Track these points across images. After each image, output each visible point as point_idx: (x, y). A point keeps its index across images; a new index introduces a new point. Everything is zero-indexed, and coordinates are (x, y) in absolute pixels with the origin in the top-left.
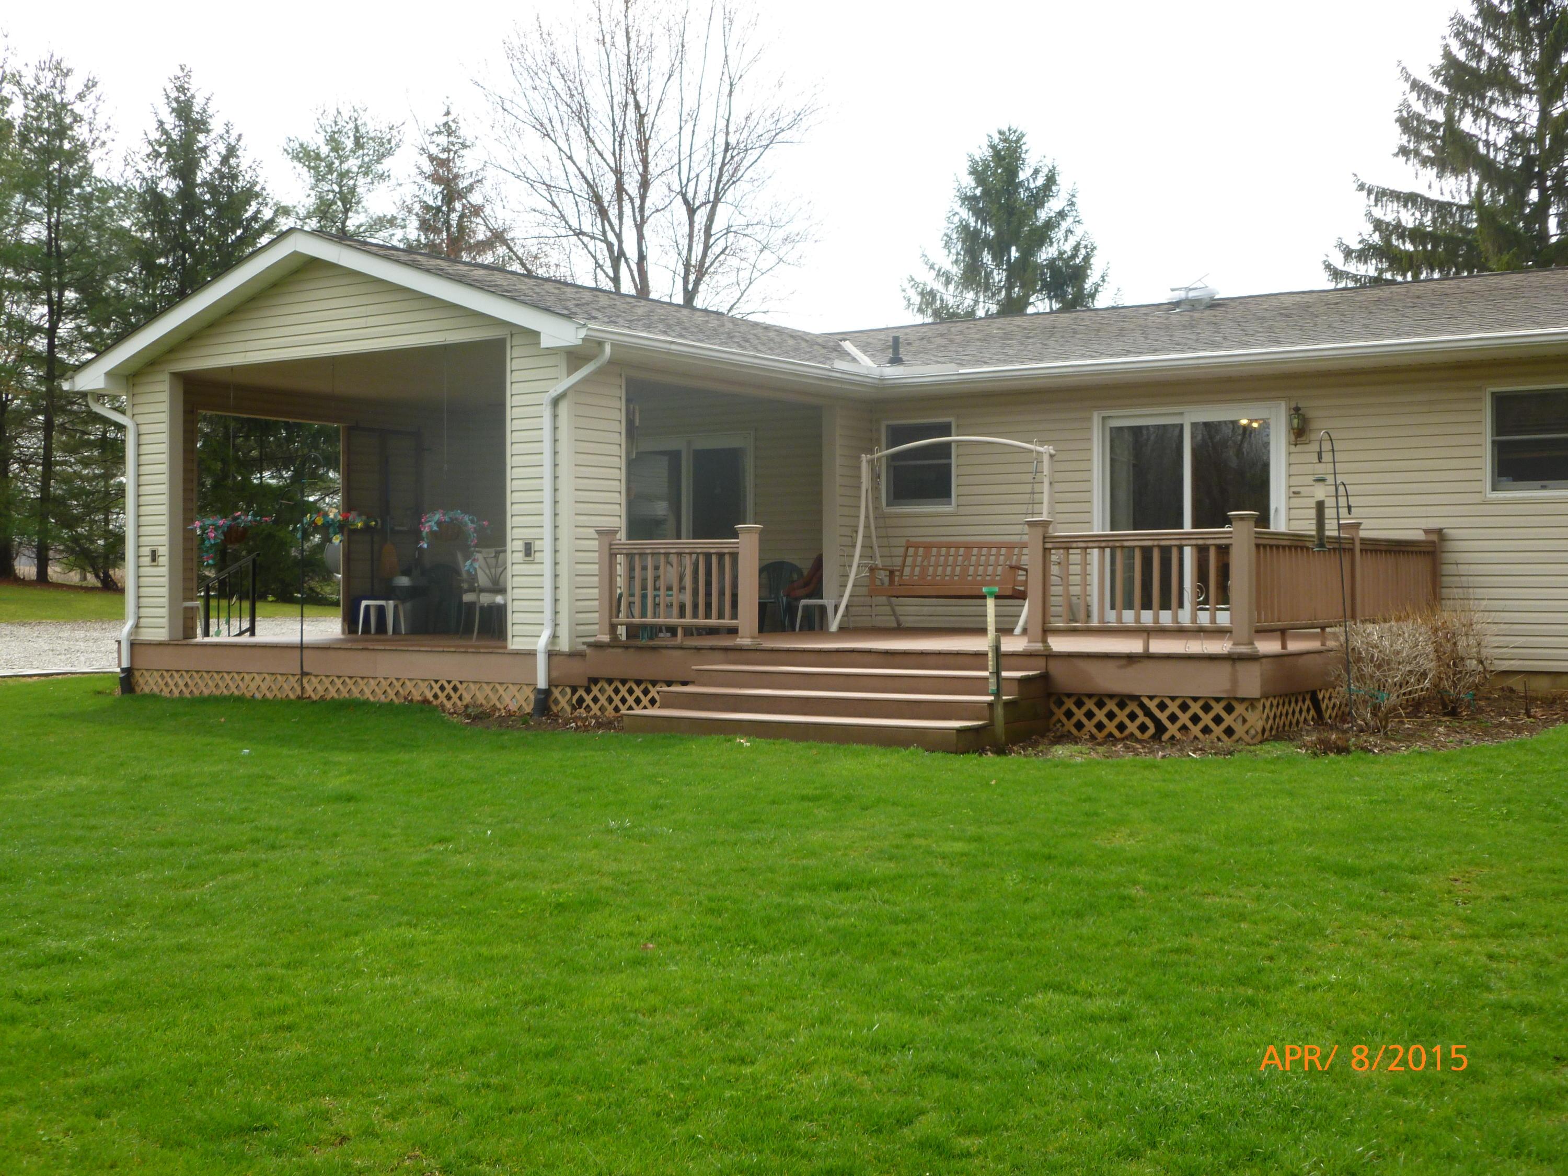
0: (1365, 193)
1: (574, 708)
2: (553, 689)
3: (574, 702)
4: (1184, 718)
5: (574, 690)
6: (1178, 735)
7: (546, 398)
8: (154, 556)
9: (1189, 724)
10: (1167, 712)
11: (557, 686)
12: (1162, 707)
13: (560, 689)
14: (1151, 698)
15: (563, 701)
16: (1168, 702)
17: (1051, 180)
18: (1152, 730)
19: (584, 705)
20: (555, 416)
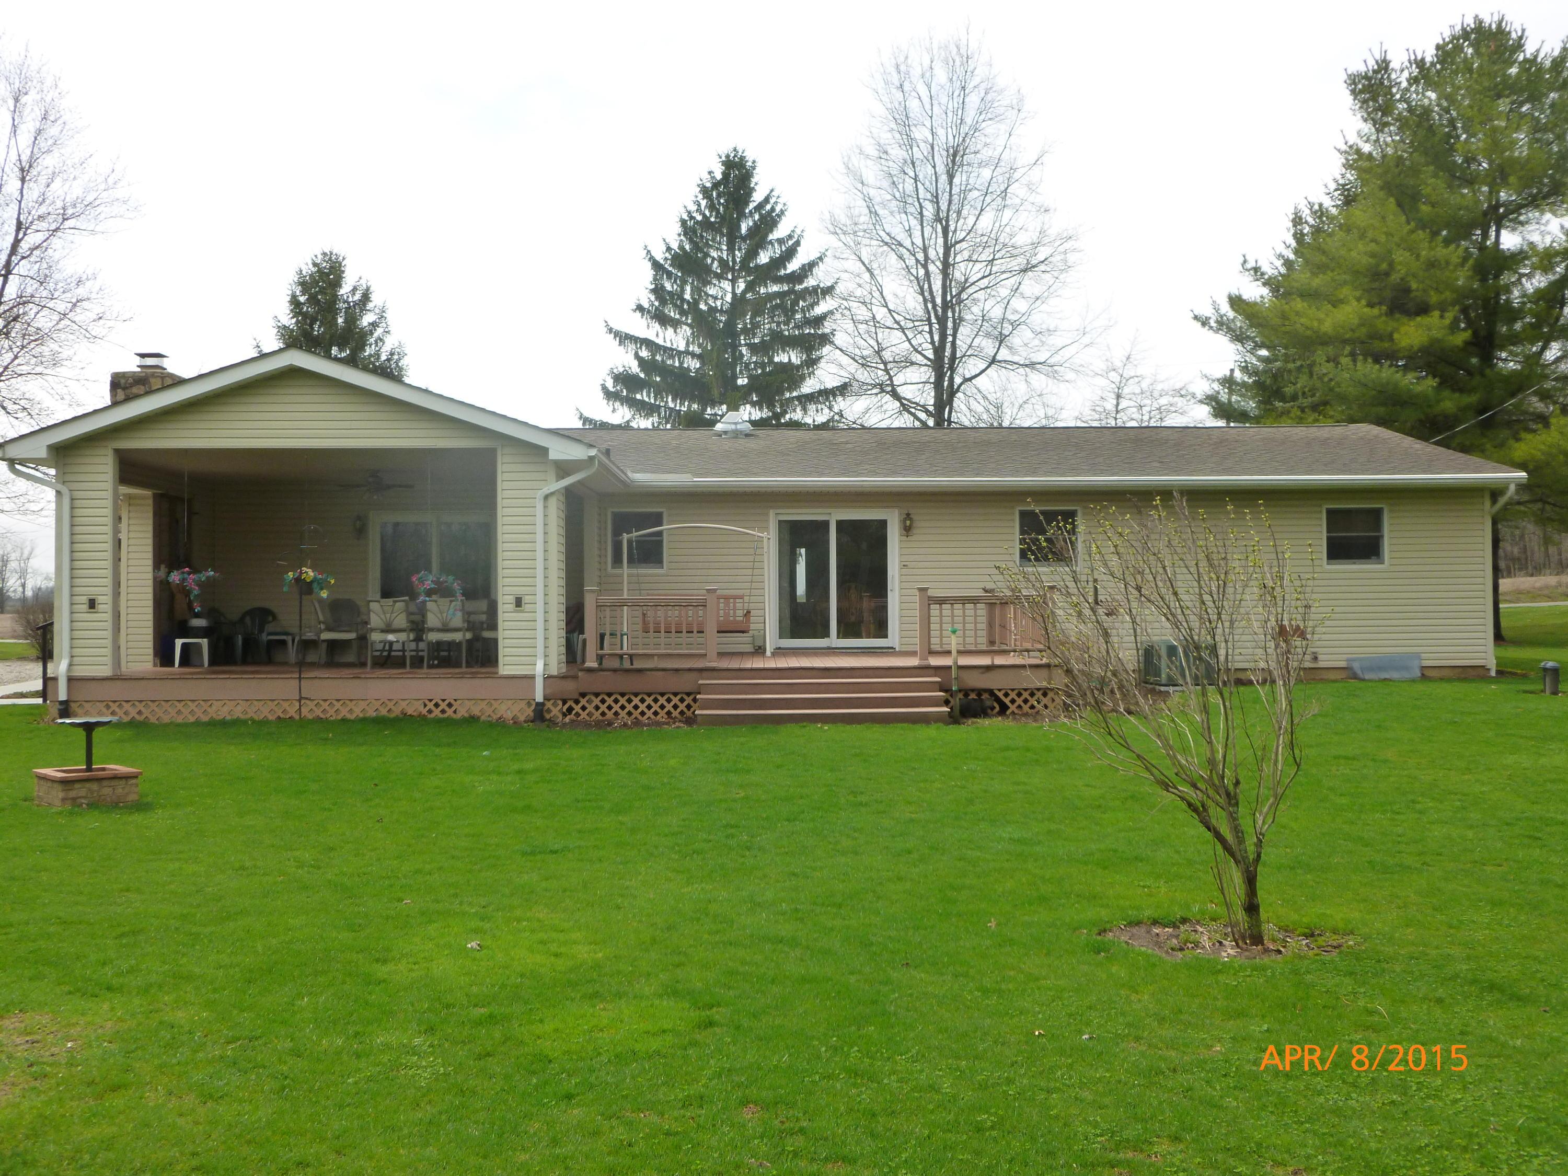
0: (612, 335)
1: (565, 715)
2: (546, 702)
3: (564, 710)
4: (1019, 701)
5: (564, 702)
6: (1016, 711)
7: (540, 494)
8: (92, 604)
9: (1022, 704)
10: (1010, 698)
11: (549, 700)
12: (1006, 695)
13: (552, 702)
14: (1000, 690)
15: (555, 711)
16: (1009, 692)
17: (366, 297)
18: (997, 709)
19: (574, 712)
20: (545, 507)
